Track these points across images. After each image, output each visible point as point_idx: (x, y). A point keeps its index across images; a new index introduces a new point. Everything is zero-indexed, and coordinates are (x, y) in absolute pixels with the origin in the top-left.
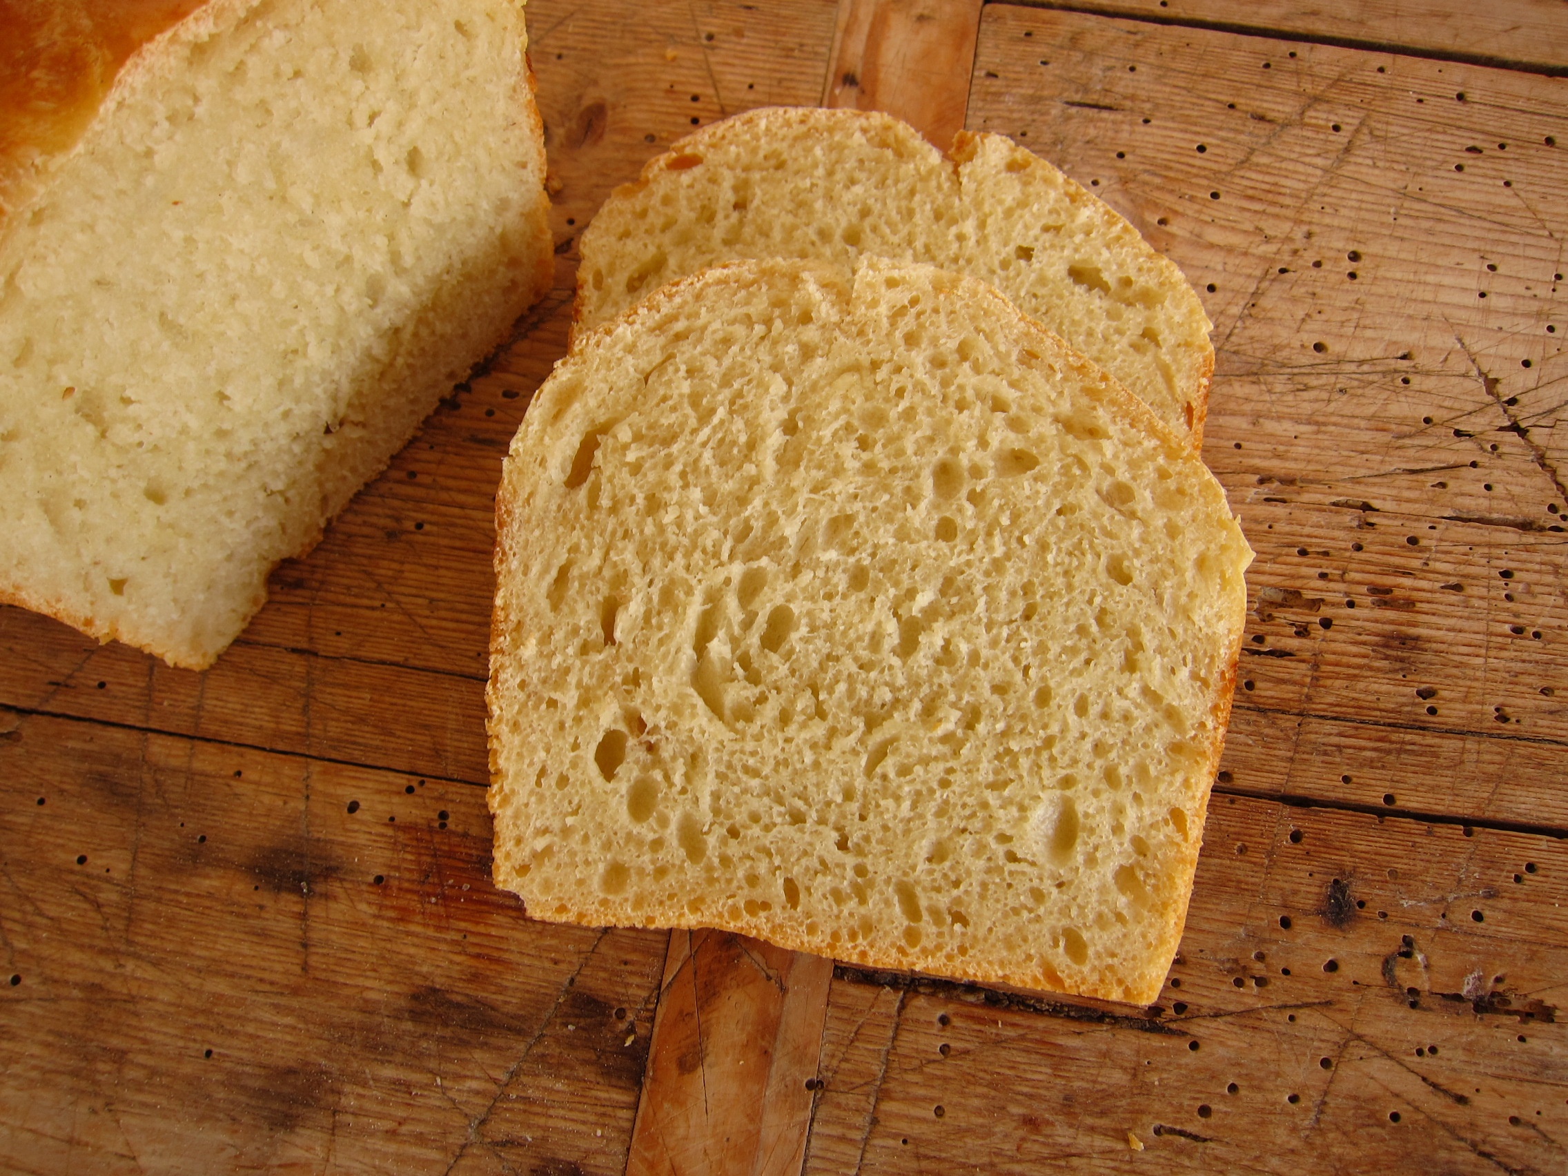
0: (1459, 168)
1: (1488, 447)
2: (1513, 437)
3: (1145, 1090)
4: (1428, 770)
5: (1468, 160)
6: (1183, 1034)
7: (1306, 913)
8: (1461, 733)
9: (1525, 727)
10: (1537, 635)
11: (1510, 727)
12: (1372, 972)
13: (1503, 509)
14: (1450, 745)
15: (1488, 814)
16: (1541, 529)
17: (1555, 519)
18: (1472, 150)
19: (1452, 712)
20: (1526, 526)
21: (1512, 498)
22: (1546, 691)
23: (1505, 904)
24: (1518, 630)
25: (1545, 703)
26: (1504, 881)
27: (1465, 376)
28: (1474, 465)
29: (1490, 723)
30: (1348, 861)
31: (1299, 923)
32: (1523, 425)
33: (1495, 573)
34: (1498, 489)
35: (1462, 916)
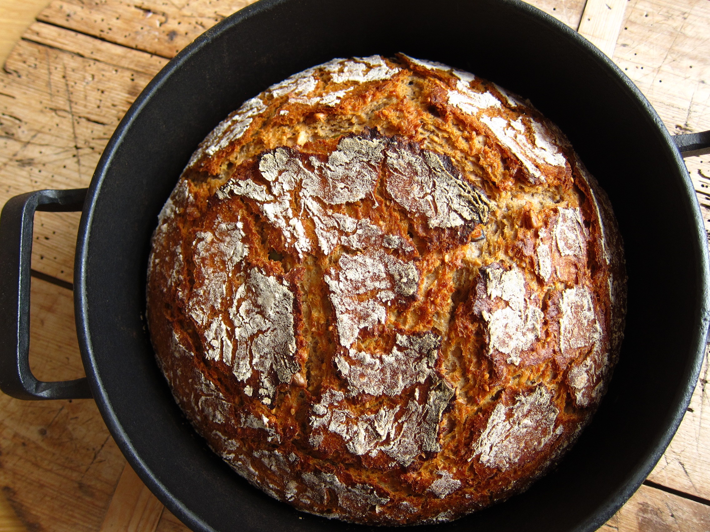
0: (54, 233)
1: (87, 144)
2: (79, 145)
3: (229, 5)
4: (139, 62)
5: (50, 235)
6: (218, 15)
7: (181, 35)
8: (128, 69)
9: (111, 68)
10: (98, 90)
11: (116, 68)
12: (170, 21)
13: (91, 125)
14: (132, 66)
15: (129, 50)
16: (85, 117)
17: (79, 120)
18: (47, 238)
19: (128, 74)
20: (89, 120)
21: (87, 128)
22: (103, 75)
23: (134, 30)
24: (103, 92)
25: (104, 73)
26: (133, 35)
27: (84, 166)
28: (93, 139)
29: (120, 70)
30: (166, 44)
31: (184, 33)
32: (74, 149)
33: (101, 108)
34: (89, 131)
35: (146, 28)
